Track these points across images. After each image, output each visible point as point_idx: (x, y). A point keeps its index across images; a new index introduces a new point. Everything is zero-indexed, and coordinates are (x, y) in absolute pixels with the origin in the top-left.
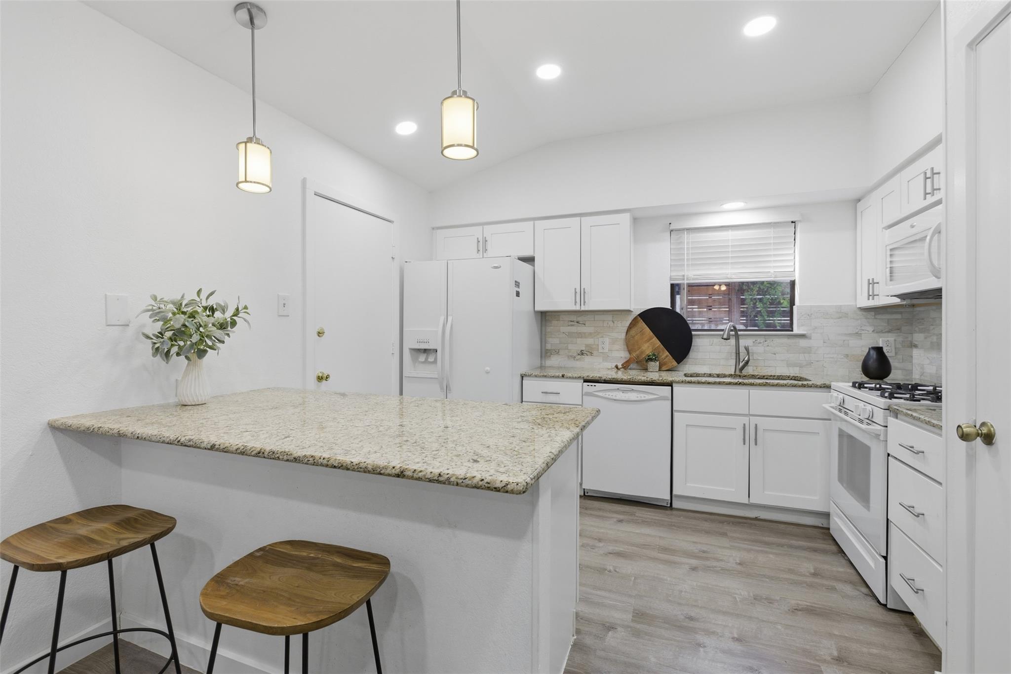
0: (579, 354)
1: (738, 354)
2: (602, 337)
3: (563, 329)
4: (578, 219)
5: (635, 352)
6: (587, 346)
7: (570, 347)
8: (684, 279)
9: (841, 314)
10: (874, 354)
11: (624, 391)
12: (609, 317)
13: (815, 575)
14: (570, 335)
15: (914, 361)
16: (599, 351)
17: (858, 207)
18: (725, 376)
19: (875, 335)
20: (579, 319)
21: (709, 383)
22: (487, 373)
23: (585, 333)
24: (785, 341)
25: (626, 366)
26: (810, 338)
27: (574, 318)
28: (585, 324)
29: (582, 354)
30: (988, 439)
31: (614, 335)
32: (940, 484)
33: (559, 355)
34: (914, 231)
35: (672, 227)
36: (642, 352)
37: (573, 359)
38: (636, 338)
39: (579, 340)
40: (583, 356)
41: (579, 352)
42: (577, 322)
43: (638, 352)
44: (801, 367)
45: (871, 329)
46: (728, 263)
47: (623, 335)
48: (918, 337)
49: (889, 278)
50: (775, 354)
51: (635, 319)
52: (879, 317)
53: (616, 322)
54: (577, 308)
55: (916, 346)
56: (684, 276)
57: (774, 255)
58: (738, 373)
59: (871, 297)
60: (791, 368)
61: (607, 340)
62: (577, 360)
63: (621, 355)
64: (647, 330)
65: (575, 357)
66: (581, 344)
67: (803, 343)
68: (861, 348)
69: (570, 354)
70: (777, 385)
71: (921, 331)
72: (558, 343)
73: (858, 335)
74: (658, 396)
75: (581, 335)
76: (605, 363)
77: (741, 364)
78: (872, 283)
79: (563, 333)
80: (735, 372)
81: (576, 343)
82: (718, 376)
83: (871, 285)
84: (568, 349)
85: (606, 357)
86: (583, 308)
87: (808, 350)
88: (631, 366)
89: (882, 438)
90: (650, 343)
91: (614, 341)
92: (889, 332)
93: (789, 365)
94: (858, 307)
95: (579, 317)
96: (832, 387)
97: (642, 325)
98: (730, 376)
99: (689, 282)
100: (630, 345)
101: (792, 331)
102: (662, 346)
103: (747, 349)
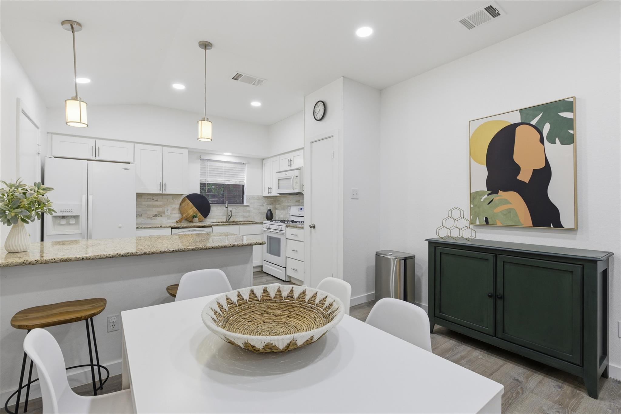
0: (154, 216)
1: (228, 213)
2: (167, 207)
3: (144, 203)
4: (161, 147)
5: (185, 214)
6: (158, 212)
7: (148, 213)
8: (206, 181)
9: (259, 198)
10: (269, 212)
11: (192, 231)
12: (171, 197)
13: (267, 281)
14: (149, 206)
15: (277, 214)
16: (166, 214)
17: (263, 162)
18: (224, 222)
19: (267, 206)
20: (154, 198)
21: (226, 225)
22: (120, 227)
23: (157, 205)
24: (242, 208)
25: (180, 221)
26: (250, 207)
27: (151, 197)
28: (157, 201)
29: (156, 216)
30: (314, 227)
31: (174, 206)
32: (303, 242)
33: (142, 217)
34: (287, 175)
35: (202, 158)
36: (188, 214)
37: (150, 219)
38: (185, 207)
39: (154, 209)
40: (156, 217)
41: (154, 215)
42: (153, 199)
43: (186, 214)
44: (247, 217)
45: (266, 203)
46: (223, 176)
47: (178, 206)
48: (278, 206)
49: (278, 188)
50: (239, 213)
51: (184, 198)
52: (268, 199)
53: (174, 200)
54: (161, 192)
55: (277, 209)
56: (206, 180)
57: (239, 175)
58: (228, 221)
59: (269, 193)
60: (244, 218)
61: (170, 209)
62: (153, 219)
63: (177, 216)
64: (190, 204)
65: (151, 218)
66: (155, 211)
67: (248, 208)
68: (265, 210)
69: (149, 216)
70: (248, 224)
71: (278, 204)
72: (141, 210)
73: (263, 205)
74: (206, 232)
75: (155, 206)
76: (168, 220)
77: (229, 217)
78: (270, 188)
79: (144, 205)
80: (227, 220)
81: (152, 211)
82: (221, 222)
83: (269, 189)
84: (147, 214)
85: (169, 217)
86: (164, 193)
87: (249, 211)
88: (183, 221)
89: (285, 234)
90: (192, 210)
91: (173, 209)
92: (271, 204)
93: (244, 217)
94: (263, 196)
95: (154, 197)
96: (264, 223)
97: (188, 201)
98: (226, 222)
99: (208, 183)
100: (181, 210)
101: (243, 204)
102: (198, 211)
103: (231, 211)
